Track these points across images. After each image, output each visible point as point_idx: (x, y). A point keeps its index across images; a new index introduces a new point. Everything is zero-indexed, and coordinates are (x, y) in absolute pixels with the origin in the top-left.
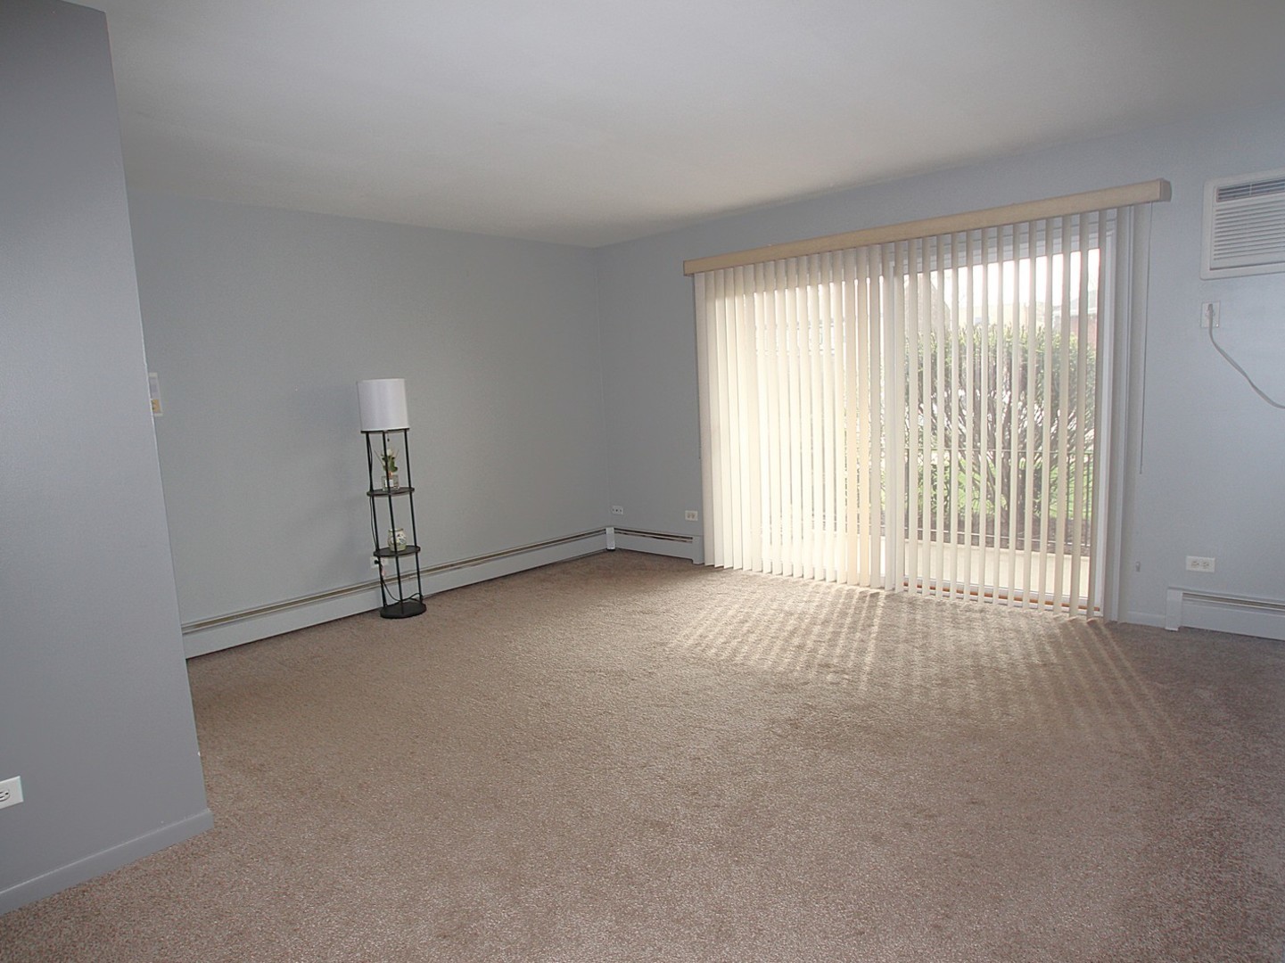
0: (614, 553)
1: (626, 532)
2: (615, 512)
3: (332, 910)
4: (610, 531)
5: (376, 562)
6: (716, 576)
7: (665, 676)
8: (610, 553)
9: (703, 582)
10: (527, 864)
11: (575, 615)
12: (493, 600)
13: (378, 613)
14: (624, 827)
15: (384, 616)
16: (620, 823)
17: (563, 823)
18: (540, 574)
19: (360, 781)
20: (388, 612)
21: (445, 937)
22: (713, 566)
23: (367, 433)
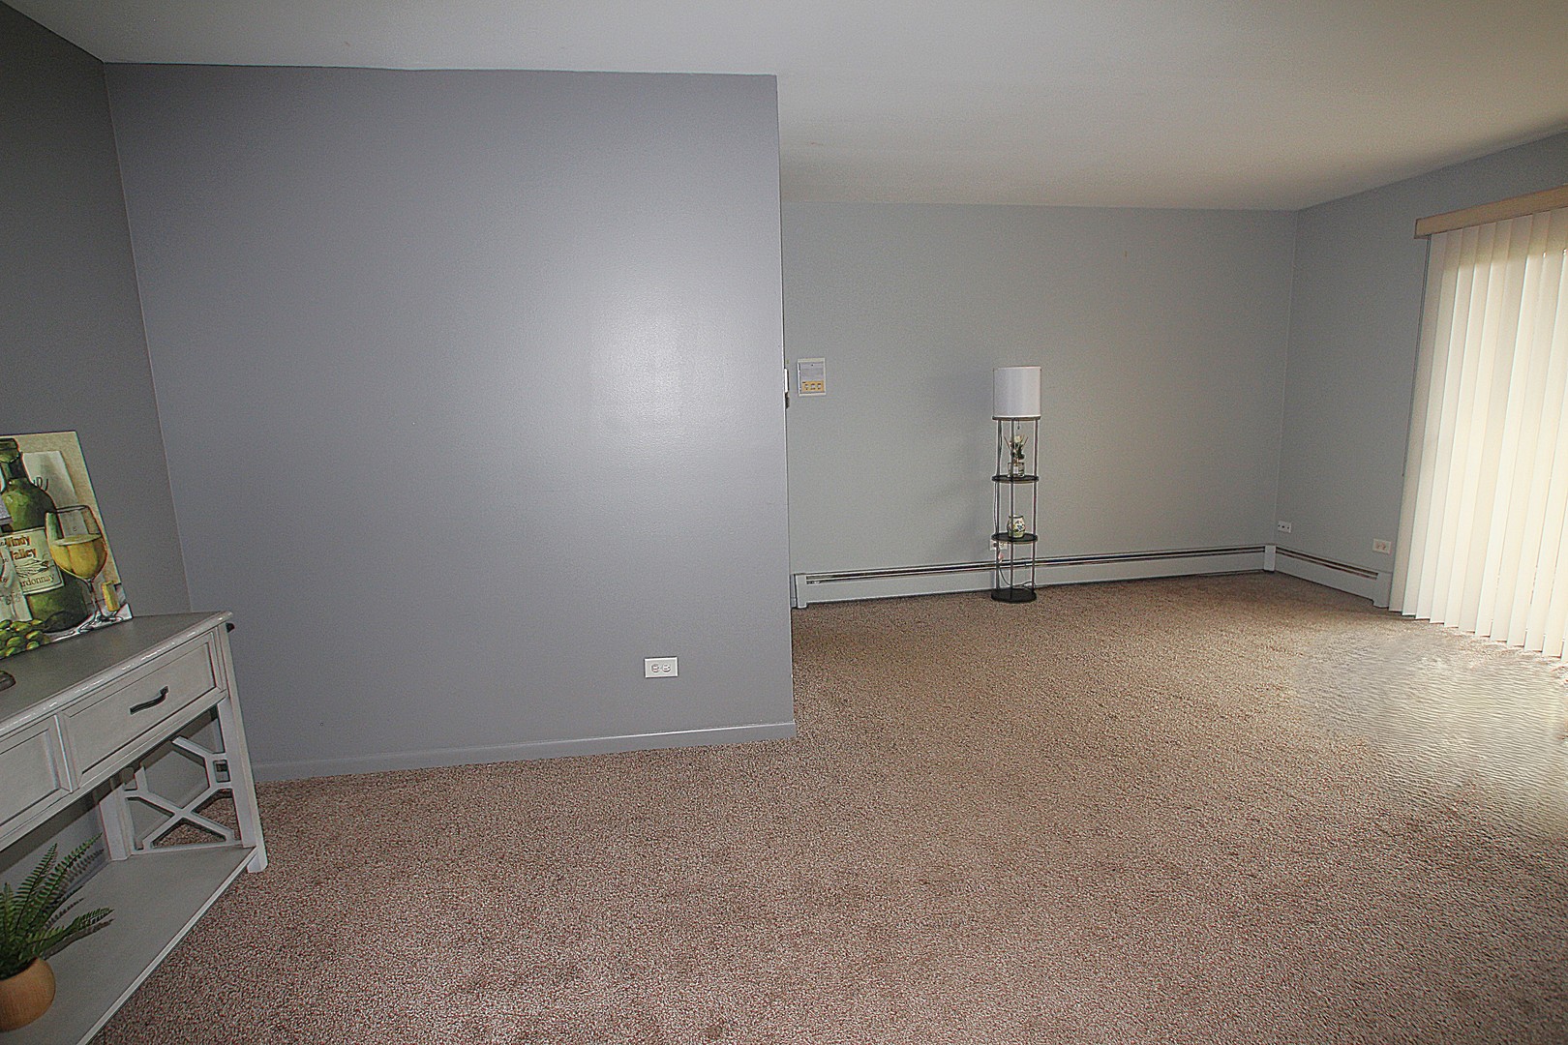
0: (1271, 576)
1: (1291, 554)
2: (1280, 529)
3: (852, 827)
4: (1271, 550)
5: (995, 545)
6: (1401, 626)
7: (1264, 722)
8: (1267, 575)
9: (1376, 630)
10: (1023, 854)
11: (1189, 634)
12: (1107, 602)
13: (990, 593)
14: (1135, 858)
15: (994, 598)
16: (1132, 852)
17: (1075, 832)
18: (1171, 584)
19: (914, 736)
20: (997, 595)
21: (926, 883)
22: (1401, 613)
23: (1000, 419)
